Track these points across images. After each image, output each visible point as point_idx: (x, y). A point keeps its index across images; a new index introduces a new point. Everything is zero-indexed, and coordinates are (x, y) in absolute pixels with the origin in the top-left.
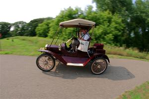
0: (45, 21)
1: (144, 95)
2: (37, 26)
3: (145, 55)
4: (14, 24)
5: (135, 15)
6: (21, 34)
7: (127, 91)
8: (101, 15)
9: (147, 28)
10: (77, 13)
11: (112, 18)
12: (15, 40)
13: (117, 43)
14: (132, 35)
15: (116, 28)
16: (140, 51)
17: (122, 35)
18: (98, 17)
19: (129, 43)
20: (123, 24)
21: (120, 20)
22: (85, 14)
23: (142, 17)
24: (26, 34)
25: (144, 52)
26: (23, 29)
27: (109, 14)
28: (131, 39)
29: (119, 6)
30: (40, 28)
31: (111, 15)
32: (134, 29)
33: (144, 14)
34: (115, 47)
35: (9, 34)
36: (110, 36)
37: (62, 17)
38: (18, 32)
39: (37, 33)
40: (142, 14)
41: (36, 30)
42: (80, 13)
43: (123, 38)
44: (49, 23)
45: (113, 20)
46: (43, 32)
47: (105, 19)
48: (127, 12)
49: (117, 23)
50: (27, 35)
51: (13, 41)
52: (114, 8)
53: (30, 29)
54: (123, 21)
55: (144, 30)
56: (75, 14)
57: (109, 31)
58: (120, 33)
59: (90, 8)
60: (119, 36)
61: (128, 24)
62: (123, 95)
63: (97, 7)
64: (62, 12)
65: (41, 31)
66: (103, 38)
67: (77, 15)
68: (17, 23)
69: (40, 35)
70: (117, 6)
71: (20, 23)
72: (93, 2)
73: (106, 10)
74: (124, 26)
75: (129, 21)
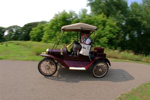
0: (39, 25)
1: (141, 97)
2: (31, 30)
3: (141, 57)
4: (8, 29)
5: (130, 18)
6: (15, 39)
8: (96, 19)
9: (143, 31)
10: (71, 17)
11: (106, 21)
12: (9, 45)
13: (112, 46)
14: (127, 38)
15: (110, 31)
16: (136, 54)
17: (117, 38)
18: (92, 20)
19: (124, 46)
20: (117, 28)
21: (115, 24)
22: (79, 18)
23: (137, 20)
24: (20, 38)
25: (139, 55)
26: (17, 33)
27: (104, 17)
28: (126, 42)
29: (115, 10)
30: (34, 32)
31: (105, 19)
32: (129, 32)
33: (140, 18)
34: (110, 50)
35: (2, 38)
36: (105, 39)
37: (56, 21)
38: (12, 36)
39: (31, 37)
40: (137, 17)
41: (30, 34)
42: (74, 17)
43: (118, 41)
44: (43, 27)
45: (107, 23)
46: (36, 37)
47: (100, 22)
48: (122, 15)
49: (111, 26)
50: (21, 40)
51: (7, 46)
52: (108, 11)
53: (24, 33)
54: (118, 25)
55: (139, 33)
56: (69, 18)
57: (103, 35)
58: (114, 37)
59: (85, 11)
60: (114, 39)
61: (123, 27)
62: (119, 98)
63: (91, 11)
64: (57, 15)
65: (35, 35)
66: (98, 42)
67: (71, 19)
68: (11, 27)
69: (34, 40)
70: (112, 9)
71: (14, 27)
72: (87, 6)
73: (100, 13)
74: (119, 29)
75: (123, 24)
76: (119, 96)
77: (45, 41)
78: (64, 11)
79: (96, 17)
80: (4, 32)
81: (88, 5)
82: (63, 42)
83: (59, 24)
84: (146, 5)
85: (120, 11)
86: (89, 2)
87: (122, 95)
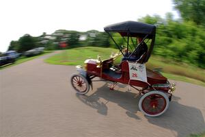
45: (197, 33)
66: (186, 56)
67: (156, 25)
78: (148, 15)
80: (79, 37)
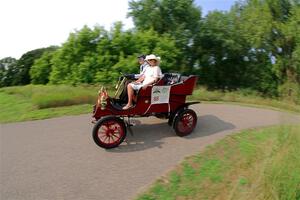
0: (45, 53)
1: (228, 158)
2: (31, 63)
6: (8, 83)
7: (188, 156)
8: (139, 38)
9: (226, 54)
10: (98, 36)
11: (157, 41)
14: (196, 66)
15: (164, 56)
16: (209, 89)
20: (177, 51)
21: (172, 44)
22: (110, 37)
24: (15, 81)
26: (10, 72)
27: (153, 35)
31: (156, 36)
32: (200, 57)
37: (71, 45)
38: (3, 79)
39: (32, 77)
40: (215, 34)
41: (30, 72)
42: (101, 36)
44: (51, 57)
45: (158, 44)
46: (41, 75)
47: (146, 42)
49: (164, 48)
50: (16, 85)
52: (164, 25)
53: (21, 70)
54: (178, 45)
55: (219, 58)
56: (94, 38)
59: (119, 26)
62: (182, 164)
64: (72, 35)
65: (39, 73)
68: (2, 61)
69: (38, 81)
71: (6, 60)
72: (128, 16)
73: (148, 28)
74: (181, 53)
75: (189, 45)
76: (182, 160)
77: (55, 83)
78: (85, 26)
79: (140, 35)
81: (130, 14)
82: (83, 82)
83: (76, 51)
84: (238, 15)
85: (183, 24)
86: (131, 11)
87: (187, 158)
